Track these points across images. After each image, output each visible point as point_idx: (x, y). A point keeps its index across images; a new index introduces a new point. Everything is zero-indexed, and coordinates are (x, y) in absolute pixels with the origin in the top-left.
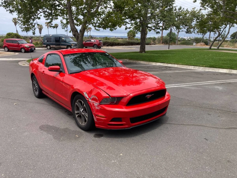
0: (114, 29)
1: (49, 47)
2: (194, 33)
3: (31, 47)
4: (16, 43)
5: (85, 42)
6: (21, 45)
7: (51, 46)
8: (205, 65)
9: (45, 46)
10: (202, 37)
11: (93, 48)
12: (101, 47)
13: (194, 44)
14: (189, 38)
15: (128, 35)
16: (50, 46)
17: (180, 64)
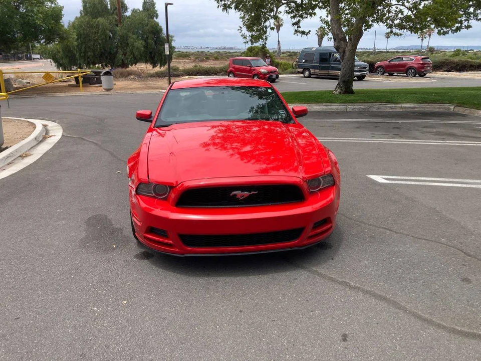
0: (450, 32)
1: (307, 73)
3: (271, 72)
4: (246, 66)
5: (389, 62)
6: (255, 70)
7: (312, 71)
9: (301, 70)
11: (405, 75)
12: (425, 74)
16: (310, 71)
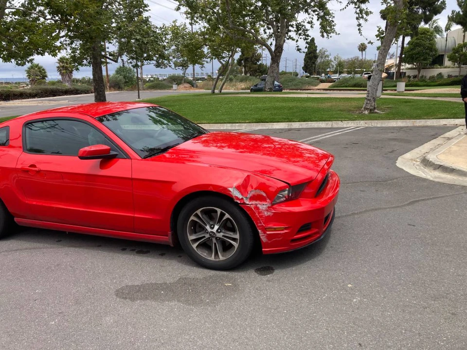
2: (170, 66)
8: (248, 120)
10: (183, 74)
13: (175, 87)
14: (152, 78)
15: (29, 76)
17: (203, 122)
